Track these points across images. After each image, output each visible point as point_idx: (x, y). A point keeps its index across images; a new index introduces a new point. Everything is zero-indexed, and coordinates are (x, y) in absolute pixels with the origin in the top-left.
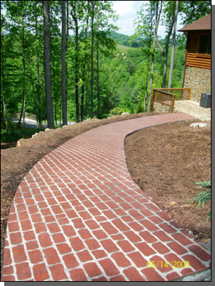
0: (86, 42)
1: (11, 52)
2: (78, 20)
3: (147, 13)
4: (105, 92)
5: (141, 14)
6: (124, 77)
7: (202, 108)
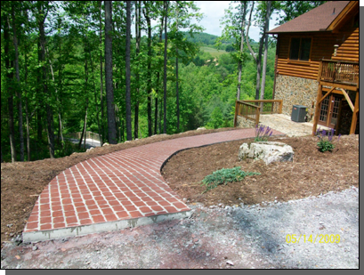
0: (160, 46)
1: (71, 57)
2: (151, 20)
3: (237, 11)
4: (190, 107)
5: (229, 12)
6: (216, 88)
7: (293, 123)
